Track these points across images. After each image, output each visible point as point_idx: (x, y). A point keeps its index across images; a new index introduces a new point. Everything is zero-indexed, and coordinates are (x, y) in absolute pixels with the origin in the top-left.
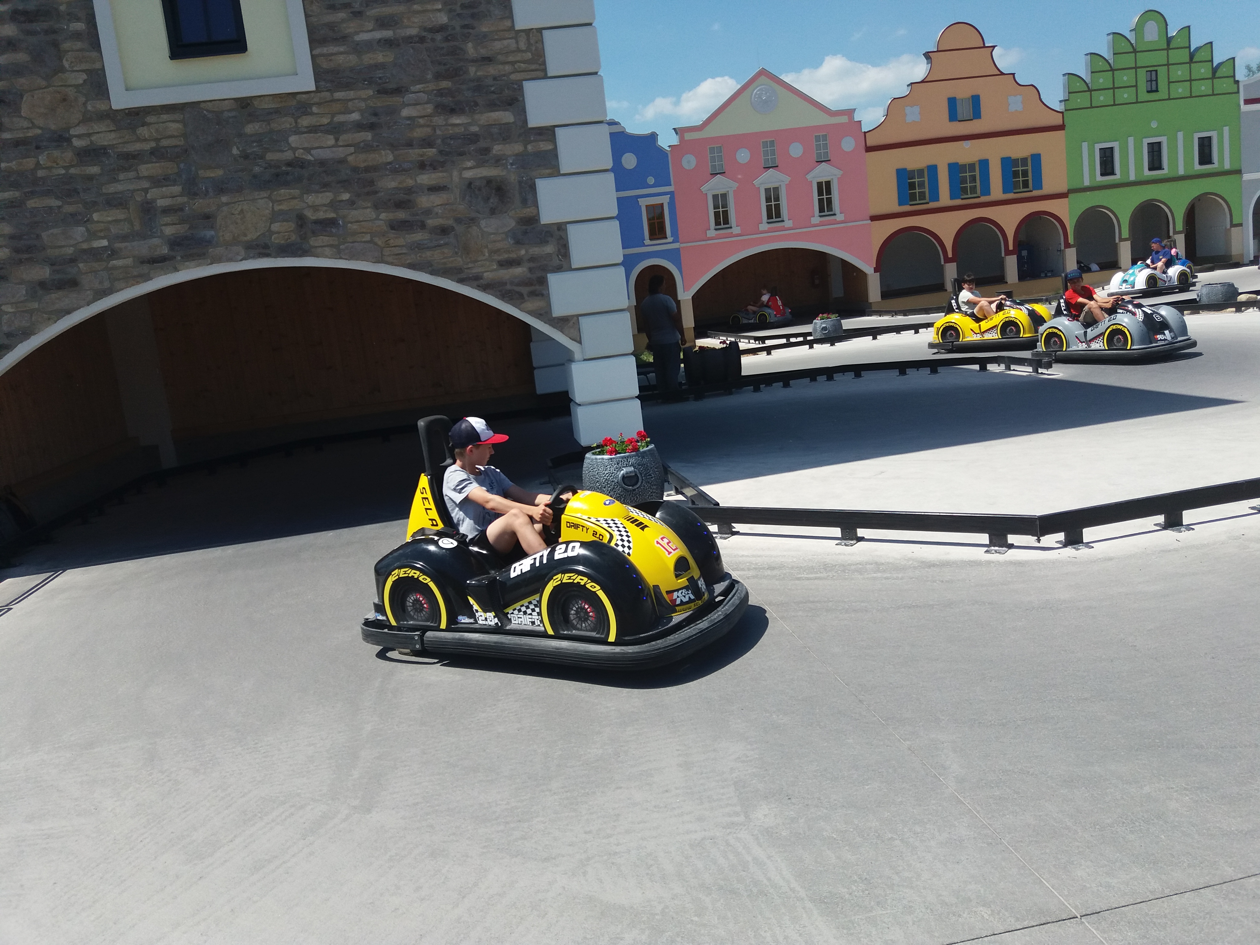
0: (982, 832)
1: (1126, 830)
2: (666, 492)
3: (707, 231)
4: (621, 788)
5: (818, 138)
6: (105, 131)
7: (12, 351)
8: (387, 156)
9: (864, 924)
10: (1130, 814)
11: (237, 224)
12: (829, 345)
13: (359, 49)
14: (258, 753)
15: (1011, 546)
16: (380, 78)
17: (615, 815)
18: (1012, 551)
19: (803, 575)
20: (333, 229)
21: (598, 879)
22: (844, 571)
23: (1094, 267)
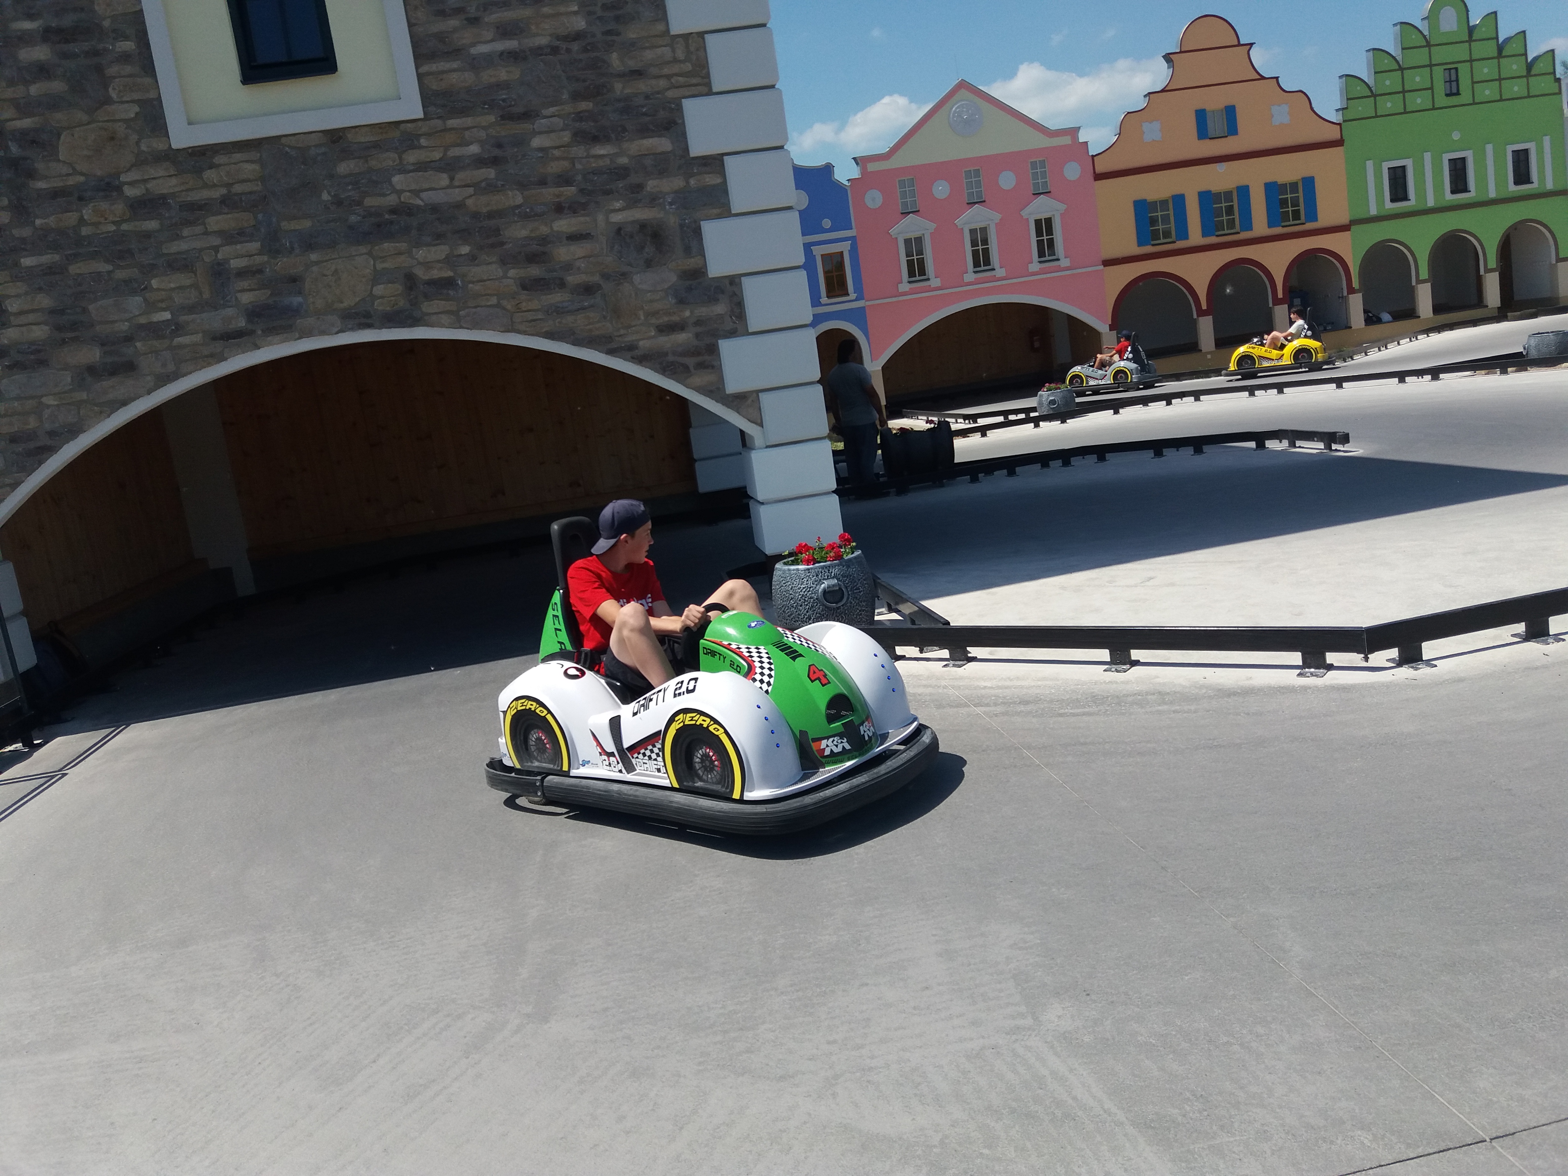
0: (1345, 1033)
1: (1534, 1027)
2: (877, 609)
3: (899, 285)
4: (867, 984)
5: (1034, 165)
6: (165, 176)
7: (56, 453)
8: (515, 198)
9: (1207, 1155)
10: (1536, 1006)
11: (330, 287)
12: (1060, 422)
13: (476, 64)
14: (396, 948)
15: (1331, 667)
16: (504, 100)
17: (864, 1019)
18: (1332, 674)
19: (1066, 711)
20: (450, 292)
21: (852, 1102)
22: (1119, 704)
23: (1386, 317)
